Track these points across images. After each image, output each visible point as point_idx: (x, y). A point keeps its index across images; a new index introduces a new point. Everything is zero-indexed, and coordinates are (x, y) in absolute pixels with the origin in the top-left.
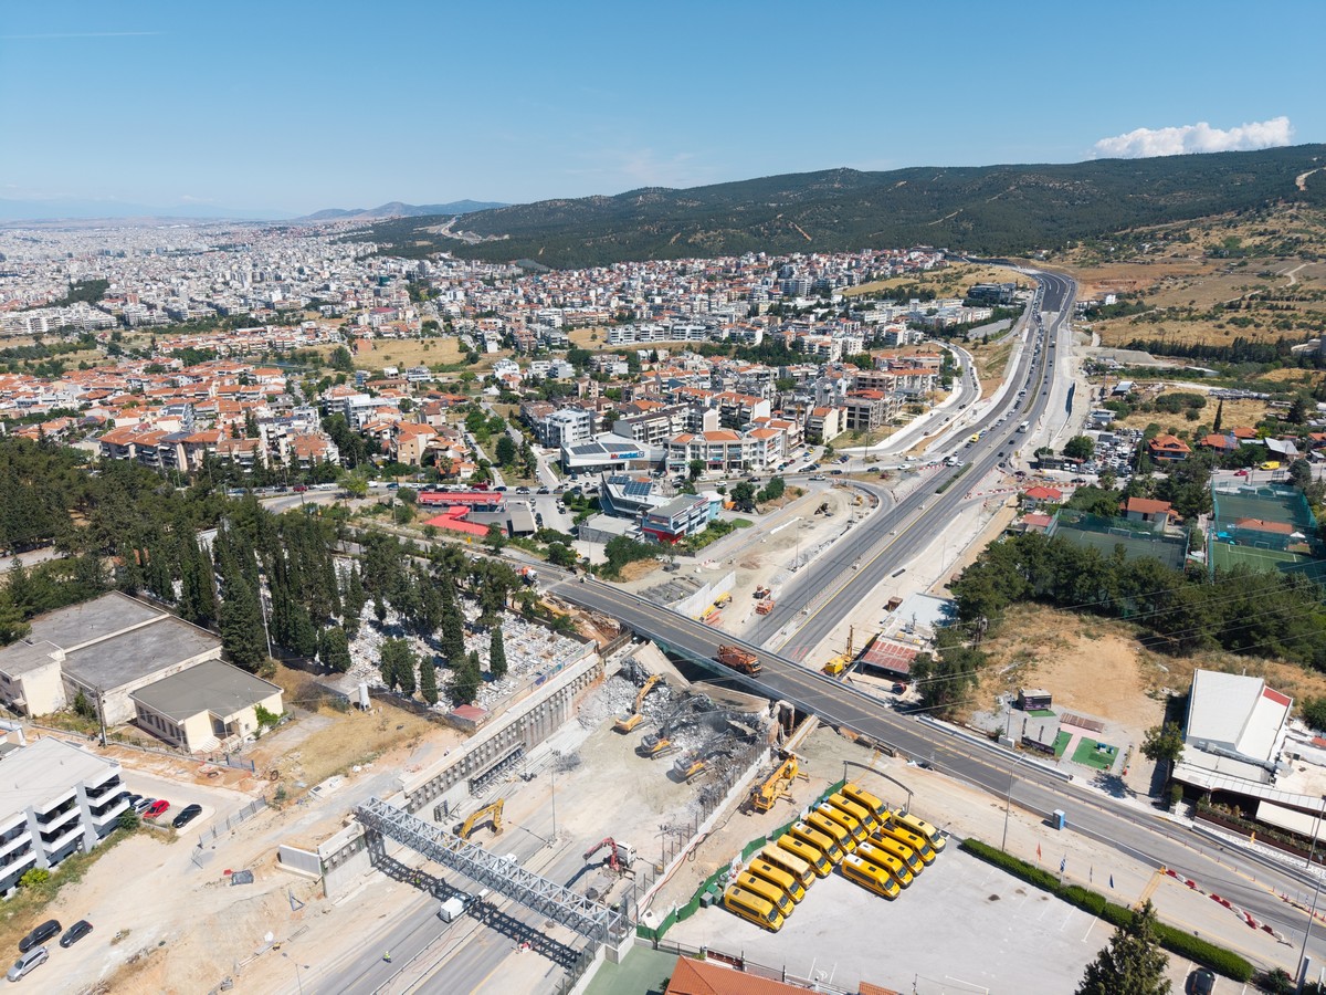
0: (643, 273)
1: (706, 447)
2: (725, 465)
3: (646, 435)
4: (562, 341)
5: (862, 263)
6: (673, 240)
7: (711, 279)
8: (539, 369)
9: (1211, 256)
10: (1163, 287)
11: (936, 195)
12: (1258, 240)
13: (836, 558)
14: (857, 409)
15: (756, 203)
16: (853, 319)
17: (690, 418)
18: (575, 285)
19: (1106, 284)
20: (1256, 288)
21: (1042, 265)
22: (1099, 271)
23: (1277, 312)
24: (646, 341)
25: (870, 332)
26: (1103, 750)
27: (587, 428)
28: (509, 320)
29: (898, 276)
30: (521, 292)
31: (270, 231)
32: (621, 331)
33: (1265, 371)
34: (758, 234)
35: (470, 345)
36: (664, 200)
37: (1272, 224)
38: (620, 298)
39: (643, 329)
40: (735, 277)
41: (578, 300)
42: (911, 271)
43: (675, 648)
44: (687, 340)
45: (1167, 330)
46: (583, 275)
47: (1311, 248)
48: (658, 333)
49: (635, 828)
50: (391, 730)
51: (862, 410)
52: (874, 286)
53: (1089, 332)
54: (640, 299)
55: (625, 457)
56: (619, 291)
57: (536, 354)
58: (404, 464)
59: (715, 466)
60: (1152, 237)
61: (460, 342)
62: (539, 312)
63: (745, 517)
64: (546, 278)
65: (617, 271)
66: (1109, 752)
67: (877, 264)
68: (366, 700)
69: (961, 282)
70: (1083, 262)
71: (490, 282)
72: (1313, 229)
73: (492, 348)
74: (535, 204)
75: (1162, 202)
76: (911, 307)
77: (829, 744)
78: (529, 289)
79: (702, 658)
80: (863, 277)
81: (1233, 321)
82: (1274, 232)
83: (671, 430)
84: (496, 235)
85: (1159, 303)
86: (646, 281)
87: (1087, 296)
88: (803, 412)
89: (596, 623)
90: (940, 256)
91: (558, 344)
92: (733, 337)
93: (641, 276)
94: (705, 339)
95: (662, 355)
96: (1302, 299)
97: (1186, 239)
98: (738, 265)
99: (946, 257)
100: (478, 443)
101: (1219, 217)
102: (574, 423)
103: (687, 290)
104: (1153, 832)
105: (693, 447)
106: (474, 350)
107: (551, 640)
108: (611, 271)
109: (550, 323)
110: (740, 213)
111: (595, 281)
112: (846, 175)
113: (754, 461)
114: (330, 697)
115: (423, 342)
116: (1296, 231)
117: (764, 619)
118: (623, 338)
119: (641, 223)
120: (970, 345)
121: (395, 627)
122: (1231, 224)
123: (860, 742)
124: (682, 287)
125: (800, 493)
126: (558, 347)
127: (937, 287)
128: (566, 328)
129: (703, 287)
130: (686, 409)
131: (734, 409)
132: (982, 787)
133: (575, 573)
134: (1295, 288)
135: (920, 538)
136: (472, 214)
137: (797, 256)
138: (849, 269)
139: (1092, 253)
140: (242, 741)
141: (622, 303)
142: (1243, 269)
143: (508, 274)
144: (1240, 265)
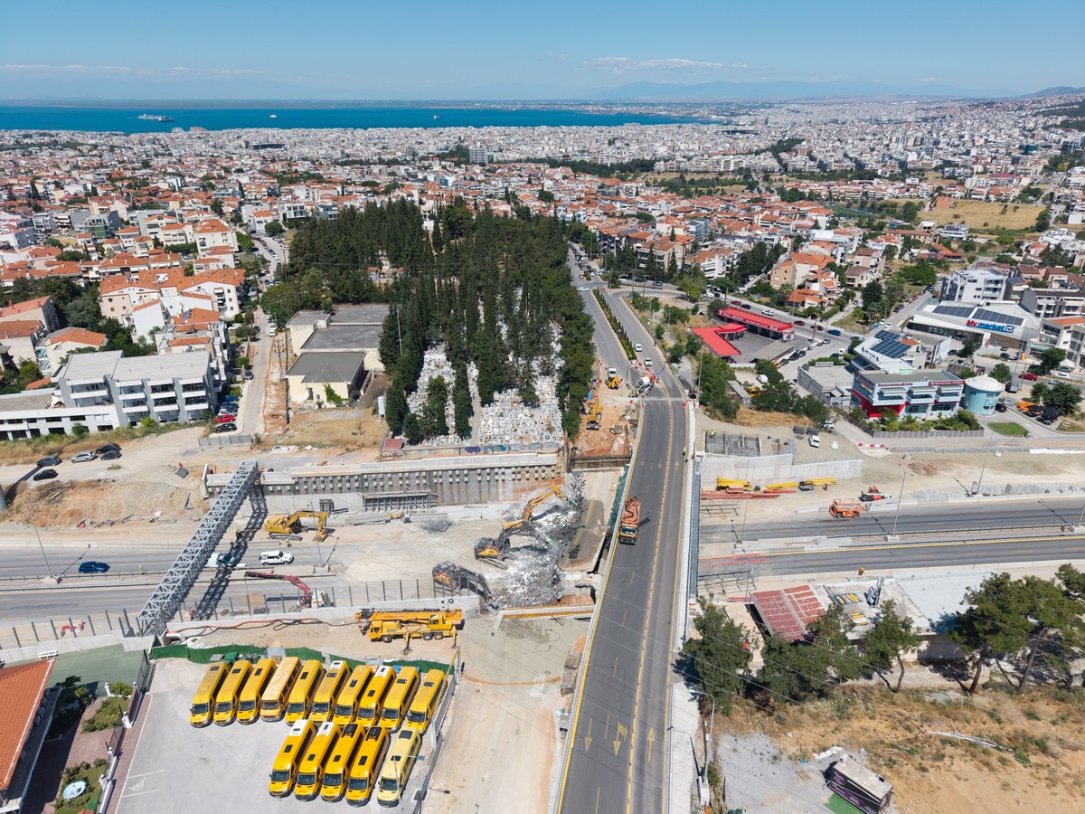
3: (1057, 313)
27: (998, 295)
31: (977, 106)
35: (1054, 215)
55: (987, 327)
61: (1047, 211)
63: (1032, 425)
73: (1075, 218)
102: (981, 284)
105: (1075, 335)
106: (1052, 219)
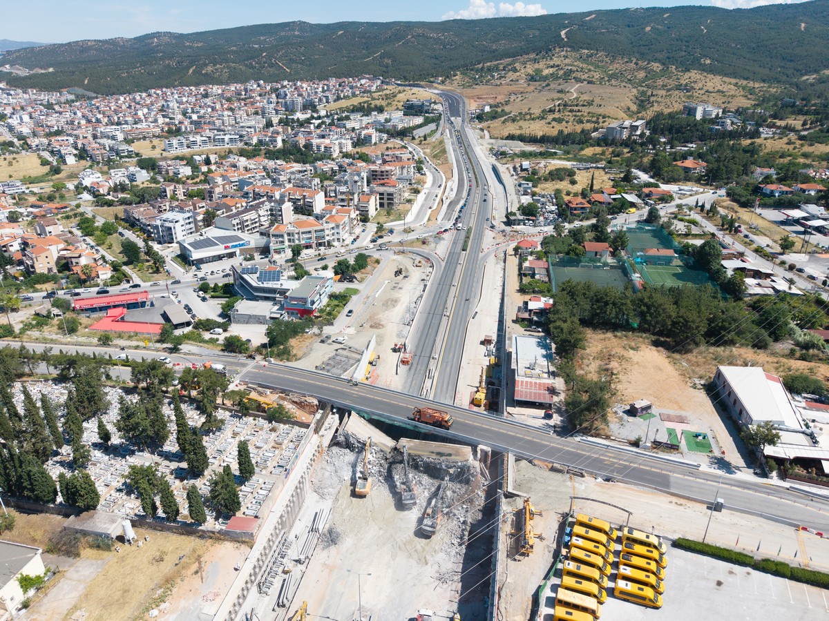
0: (176, 96)
1: (298, 233)
2: (314, 245)
3: (242, 227)
4: (129, 151)
5: (331, 87)
6: (191, 71)
7: (229, 100)
8: (118, 176)
9: (530, 80)
10: (512, 100)
11: (364, 41)
12: (551, 70)
13: (430, 309)
14: (385, 194)
15: (244, 45)
16: (338, 126)
17: (271, 210)
18: (124, 107)
19: (481, 98)
20: (559, 99)
21: (441, 87)
22: (474, 91)
23: (574, 113)
24: (196, 149)
25: (354, 135)
26: (700, 438)
27: (192, 225)
28: (77, 137)
29: (357, 96)
30: (79, 114)
32: (175, 141)
33: (582, 149)
34: (252, 67)
35: (50, 159)
36: (174, 42)
37: (556, 61)
38: (164, 116)
39: (192, 139)
40: (246, 98)
41: (130, 119)
42: (364, 92)
43: (374, 414)
44: (227, 146)
45: (524, 127)
46: (128, 99)
47: (578, 75)
48: (204, 142)
49: (414, 585)
50: (170, 560)
51: (389, 194)
52: (343, 103)
53: (482, 130)
54: (180, 117)
55: (235, 246)
56: (161, 110)
57: (110, 164)
58: (43, 274)
59: (308, 247)
60: (496, 69)
61: (40, 157)
62: (101, 129)
63: (350, 286)
64: (98, 102)
65: (155, 95)
66: (704, 438)
67: (341, 88)
68: (131, 533)
69: (396, 99)
70: (463, 85)
71: (49, 106)
72: (576, 64)
73: (71, 160)
74: (70, 43)
75: (494, 47)
76: (373, 117)
77: (533, 476)
78: (86, 111)
79: (400, 419)
80: (335, 97)
81: (554, 119)
82: (558, 66)
83: (259, 221)
84: (41, 68)
85: (513, 109)
86: (180, 103)
87: (472, 107)
88: (351, 200)
89: (296, 402)
90: (379, 82)
91: (126, 154)
92: (260, 142)
93: (177, 100)
94: (240, 145)
95: (213, 158)
96: (583, 105)
97: (515, 70)
98: (246, 90)
99: (382, 82)
100: (98, 245)
101: (526, 56)
102: (182, 222)
103: (213, 109)
104: (770, 497)
105: (289, 234)
106: (55, 163)
107: (273, 430)
108: (150, 95)
109: (113, 138)
110: (235, 52)
111: (139, 104)
112: (302, 25)
113: (334, 239)
114: (90, 539)
115: (5, 159)
116: (568, 65)
117: (410, 369)
118: (177, 147)
119: (160, 59)
120: (417, 141)
121: (121, 445)
122: (535, 61)
123: (553, 469)
124: (209, 106)
125: (378, 262)
126: (126, 157)
127: (384, 103)
128: (128, 141)
129: (225, 106)
130: (267, 203)
131: (299, 200)
132: (656, 489)
133: (254, 359)
134: (577, 99)
135: (472, 287)
136: (16, 51)
137: (285, 83)
138: (324, 91)
139: (467, 79)
140: (11, 613)
141: (167, 120)
142: (549, 88)
143: (63, 99)
144: (547, 86)
